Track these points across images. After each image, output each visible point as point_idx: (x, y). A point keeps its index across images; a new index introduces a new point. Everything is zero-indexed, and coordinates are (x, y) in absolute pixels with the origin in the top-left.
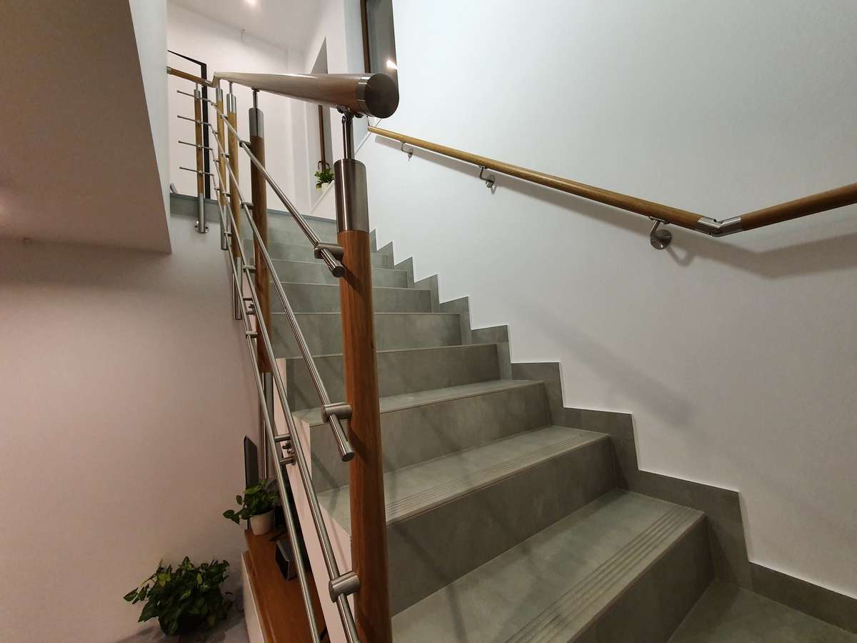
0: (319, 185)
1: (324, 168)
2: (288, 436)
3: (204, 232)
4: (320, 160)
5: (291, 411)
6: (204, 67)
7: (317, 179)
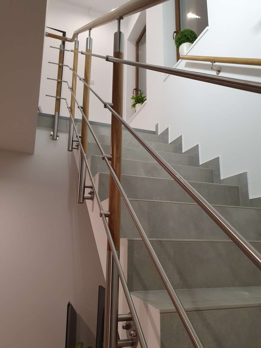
0: (134, 106)
1: (137, 94)
2: (130, 316)
3: (56, 139)
4: (135, 88)
5: (130, 291)
6: (64, 33)
7: (133, 101)
